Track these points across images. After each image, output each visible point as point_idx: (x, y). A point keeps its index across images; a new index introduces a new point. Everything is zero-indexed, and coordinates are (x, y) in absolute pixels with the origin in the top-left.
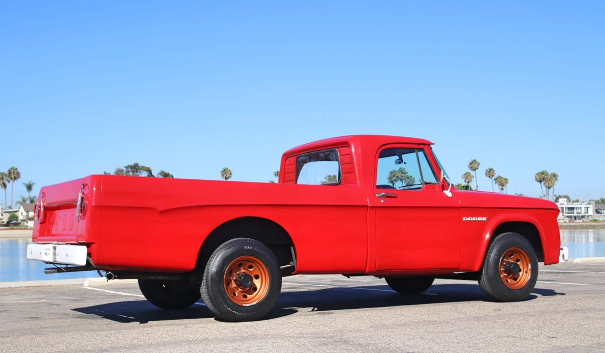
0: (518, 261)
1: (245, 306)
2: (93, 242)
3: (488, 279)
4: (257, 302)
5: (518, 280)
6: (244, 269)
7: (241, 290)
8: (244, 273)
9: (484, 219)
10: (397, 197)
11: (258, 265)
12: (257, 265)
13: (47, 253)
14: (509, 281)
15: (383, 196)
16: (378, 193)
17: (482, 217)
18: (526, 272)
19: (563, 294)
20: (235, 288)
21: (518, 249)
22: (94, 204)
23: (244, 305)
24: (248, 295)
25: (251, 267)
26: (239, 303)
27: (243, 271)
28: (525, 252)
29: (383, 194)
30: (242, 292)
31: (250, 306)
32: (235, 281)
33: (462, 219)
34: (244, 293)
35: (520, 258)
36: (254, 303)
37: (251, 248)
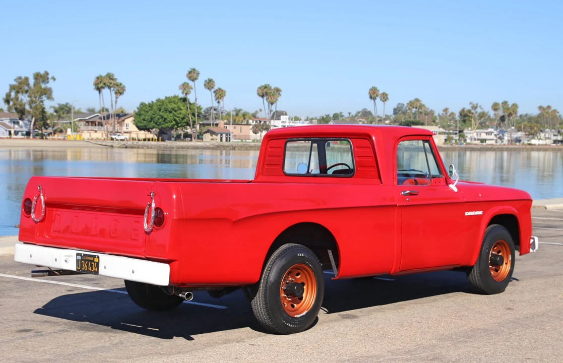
0: (499, 252)
1: (297, 318)
2: (176, 259)
3: (480, 273)
4: (306, 312)
5: (499, 271)
6: (292, 277)
7: (290, 299)
8: (291, 281)
9: (480, 213)
10: (417, 194)
11: (306, 272)
12: (304, 273)
13: (68, 260)
14: (492, 273)
15: (408, 194)
16: (403, 191)
17: (479, 210)
18: (506, 264)
19: (517, 280)
20: (283, 298)
21: (502, 241)
22: (175, 218)
23: (296, 316)
24: (295, 305)
25: (298, 275)
26: (291, 314)
27: (291, 279)
28: (507, 243)
29: (408, 192)
30: (290, 301)
31: (301, 317)
32: (284, 290)
33: (464, 214)
34: (291, 303)
35: (501, 249)
36: (304, 313)
37: (303, 255)
